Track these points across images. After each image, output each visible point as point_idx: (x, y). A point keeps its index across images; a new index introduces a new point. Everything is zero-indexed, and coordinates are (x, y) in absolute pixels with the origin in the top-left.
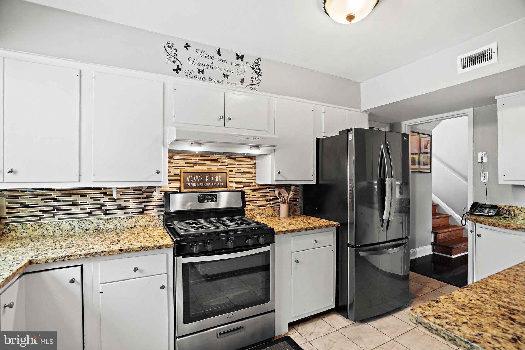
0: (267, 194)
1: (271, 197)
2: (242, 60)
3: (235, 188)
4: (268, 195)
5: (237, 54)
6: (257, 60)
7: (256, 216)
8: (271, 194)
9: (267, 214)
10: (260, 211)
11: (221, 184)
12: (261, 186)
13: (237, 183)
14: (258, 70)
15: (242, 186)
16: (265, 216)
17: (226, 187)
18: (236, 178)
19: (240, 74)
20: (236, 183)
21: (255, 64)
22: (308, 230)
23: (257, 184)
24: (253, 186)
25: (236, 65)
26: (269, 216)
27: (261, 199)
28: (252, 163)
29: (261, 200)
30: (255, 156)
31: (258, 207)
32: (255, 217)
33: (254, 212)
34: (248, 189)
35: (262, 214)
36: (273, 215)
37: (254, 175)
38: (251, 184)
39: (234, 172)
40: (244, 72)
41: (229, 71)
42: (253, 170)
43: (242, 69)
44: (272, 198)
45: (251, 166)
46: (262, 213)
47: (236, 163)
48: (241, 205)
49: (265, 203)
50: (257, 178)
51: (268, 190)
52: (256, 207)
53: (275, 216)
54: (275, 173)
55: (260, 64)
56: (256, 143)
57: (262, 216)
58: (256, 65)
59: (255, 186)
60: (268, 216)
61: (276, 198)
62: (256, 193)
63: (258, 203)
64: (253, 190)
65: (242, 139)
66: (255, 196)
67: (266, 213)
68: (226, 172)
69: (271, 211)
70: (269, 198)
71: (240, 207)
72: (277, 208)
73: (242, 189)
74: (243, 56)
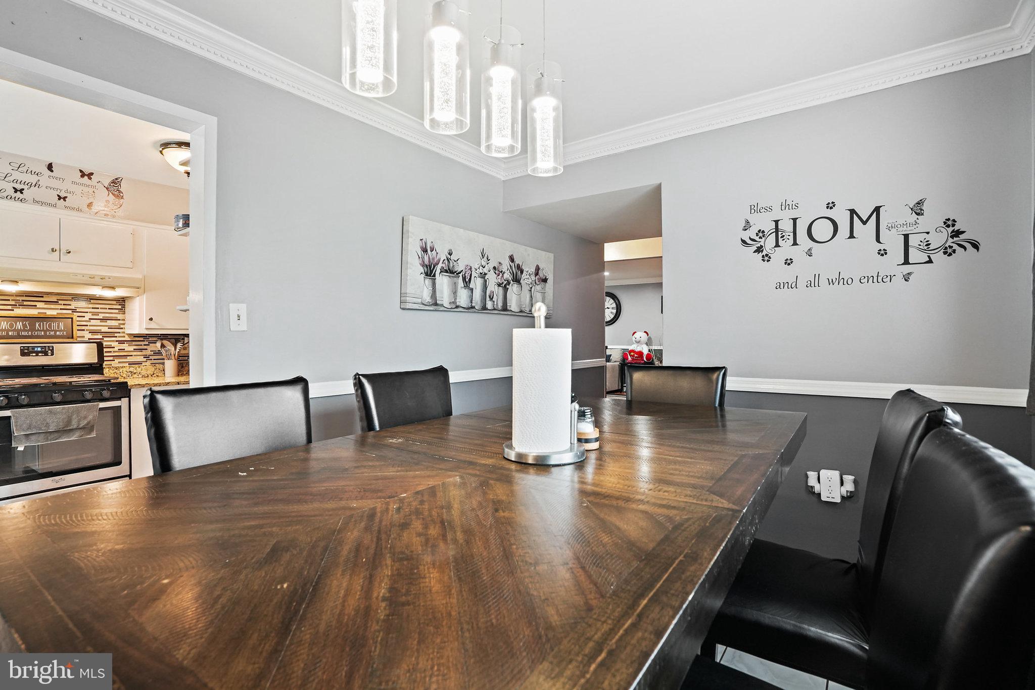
0: (145, 347)
1: (151, 351)
2: (90, 179)
3: (89, 339)
4: (147, 349)
5: (81, 171)
6: (116, 179)
7: (124, 375)
8: (152, 347)
9: (144, 373)
10: (132, 369)
11: (63, 333)
12: (134, 337)
13: (92, 332)
14: (118, 192)
15: (101, 336)
16: (140, 376)
17: (72, 338)
18: (90, 326)
19: (85, 195)
20: (90, 332)
21: (112, 184)
22: (181, 384)
23: (127, 334)
24: (119, 337)
25: (79, 184)
26: (148, 376)
27: (135, 353)
28: (120, 307)
29: (135, 355)
30: (124, 298)
31: (129, 364)
32: (122, 376)
33: (121, 371)
34: (113, 341)
35: (135, 373)
36: (155, 375)
37: (121, 322)
38: (116, 335)
39: (87, 318)
40: (93, 194)
41: (67, 191)
42: (120, 316)
43: (91, 190)
44: (154, 353)
45: (117, 311)
46: (135, 371)
47: (91, 306)
48: (96, 361)
49: (141, 359)
50: (125, 326)
51: (147, 343)
52: (127, 365)
53: (158, 376)
54: (145, 319)
55: (120, 185)
56: (107, 282)
57: (135, 376)
58: (114, 186)
59: (124, 337)
60: (146, 376)
61: (159, 353)
62: (125, 346)
63: (129, 359)
64: (121, 342)
65: (83, 278)
66: (124, 349)
67: (142, 371)
68: (72, 318)
69: (151, 370)
70: (148, 353)
71: (94, 364)
72: (162, 366)
73: (101, 340)
74: (92, 174)
